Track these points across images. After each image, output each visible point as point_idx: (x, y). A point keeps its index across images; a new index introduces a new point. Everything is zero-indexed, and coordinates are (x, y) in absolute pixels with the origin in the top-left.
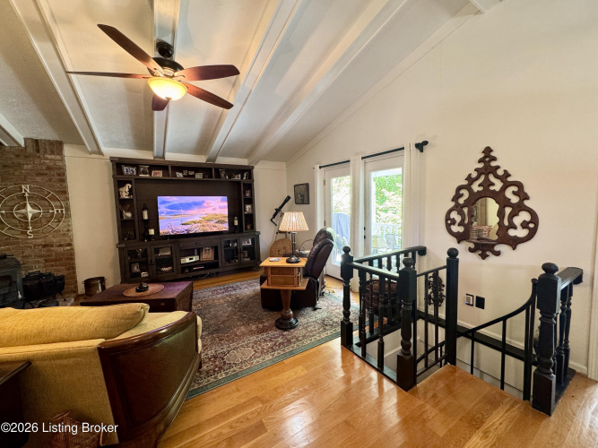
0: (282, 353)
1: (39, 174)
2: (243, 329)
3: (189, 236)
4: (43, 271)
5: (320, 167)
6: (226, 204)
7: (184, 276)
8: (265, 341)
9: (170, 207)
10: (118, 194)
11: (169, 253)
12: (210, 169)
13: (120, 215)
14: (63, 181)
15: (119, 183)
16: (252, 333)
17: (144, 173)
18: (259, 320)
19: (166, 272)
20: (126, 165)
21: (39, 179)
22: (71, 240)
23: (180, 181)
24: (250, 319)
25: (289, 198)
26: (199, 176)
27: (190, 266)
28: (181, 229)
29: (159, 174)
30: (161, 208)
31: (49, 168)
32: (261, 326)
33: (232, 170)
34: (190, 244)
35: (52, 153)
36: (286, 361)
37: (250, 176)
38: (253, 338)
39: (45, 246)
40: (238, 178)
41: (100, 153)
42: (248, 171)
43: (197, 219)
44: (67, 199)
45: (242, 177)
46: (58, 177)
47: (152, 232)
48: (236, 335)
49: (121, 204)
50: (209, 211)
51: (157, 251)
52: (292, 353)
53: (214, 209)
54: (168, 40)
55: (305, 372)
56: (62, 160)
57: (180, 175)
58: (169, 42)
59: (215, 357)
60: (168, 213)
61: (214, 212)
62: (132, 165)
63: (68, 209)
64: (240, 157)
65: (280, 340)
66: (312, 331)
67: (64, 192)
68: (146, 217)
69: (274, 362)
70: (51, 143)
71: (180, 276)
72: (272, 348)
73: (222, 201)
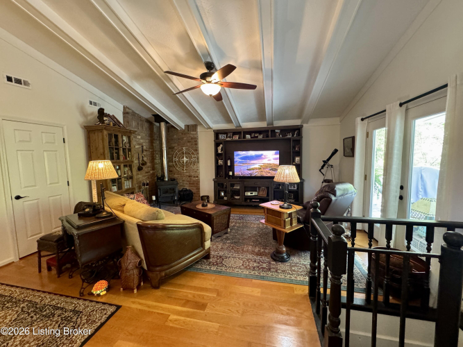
0: (257, 274)
1: (189, 142)
2: (250, 248)
3: (251, 178)
4: (188, 188)
5: (362, 120)
6: (278, 156)
7: (245, 204)
8: (255, 261)
9: (242, 158)
10: (216, 150)
11: (238, 188)
12: (268, 131)
13: (217, 162)
14: (196, 144)
15: (217, 145)
16: (253, 253)
17: (230, 137)
18: (265, 247)
19: (236, 199)
20: (221, 133)
21: (188, 144)
22: (199, 174)
23: (249, 141)
24: (260, 244)
25: (336, 151)
26: (261, 137)
27: (251, 198)
28: (247, 173)
29: (236, 137)
30: (237, 159)
31: (192, 139)
32: (262, 250)
33: (285, 130)
34: (251, 183)
35: (193, 131)
36: (254, 281)
37: (300, 134)
38: (250, 256)
39: (189, 176)
40: (289, 136)
41: (210, 128)
42: (297, 130)
43: (257, 166)
44: (198, 154)
45: (293, 135)
46: (194, 142)
47: (231, 173)
48: (243, 250)
49: (218, 156)
50: (265, 161)
51: (232, 185)
52: (263, 278)
53: (269, 160)
54: (209, 60)
55: (259, 295)
56: (197, 134)
57: (248, 137)
58: (210, 61)
59: (221, 257)
60: (240, 162)
61: (269, 162)
62: (224, 133)
63: (198, 159)
64: (293, 119)
65: (265, 265)
66: (294, 271)
67: (197, 150)
68: (229, 164)
69: (246, 277)
70: (193, 126)
71: (244, 203)
72: (254, 268)
73: (276, 154)
